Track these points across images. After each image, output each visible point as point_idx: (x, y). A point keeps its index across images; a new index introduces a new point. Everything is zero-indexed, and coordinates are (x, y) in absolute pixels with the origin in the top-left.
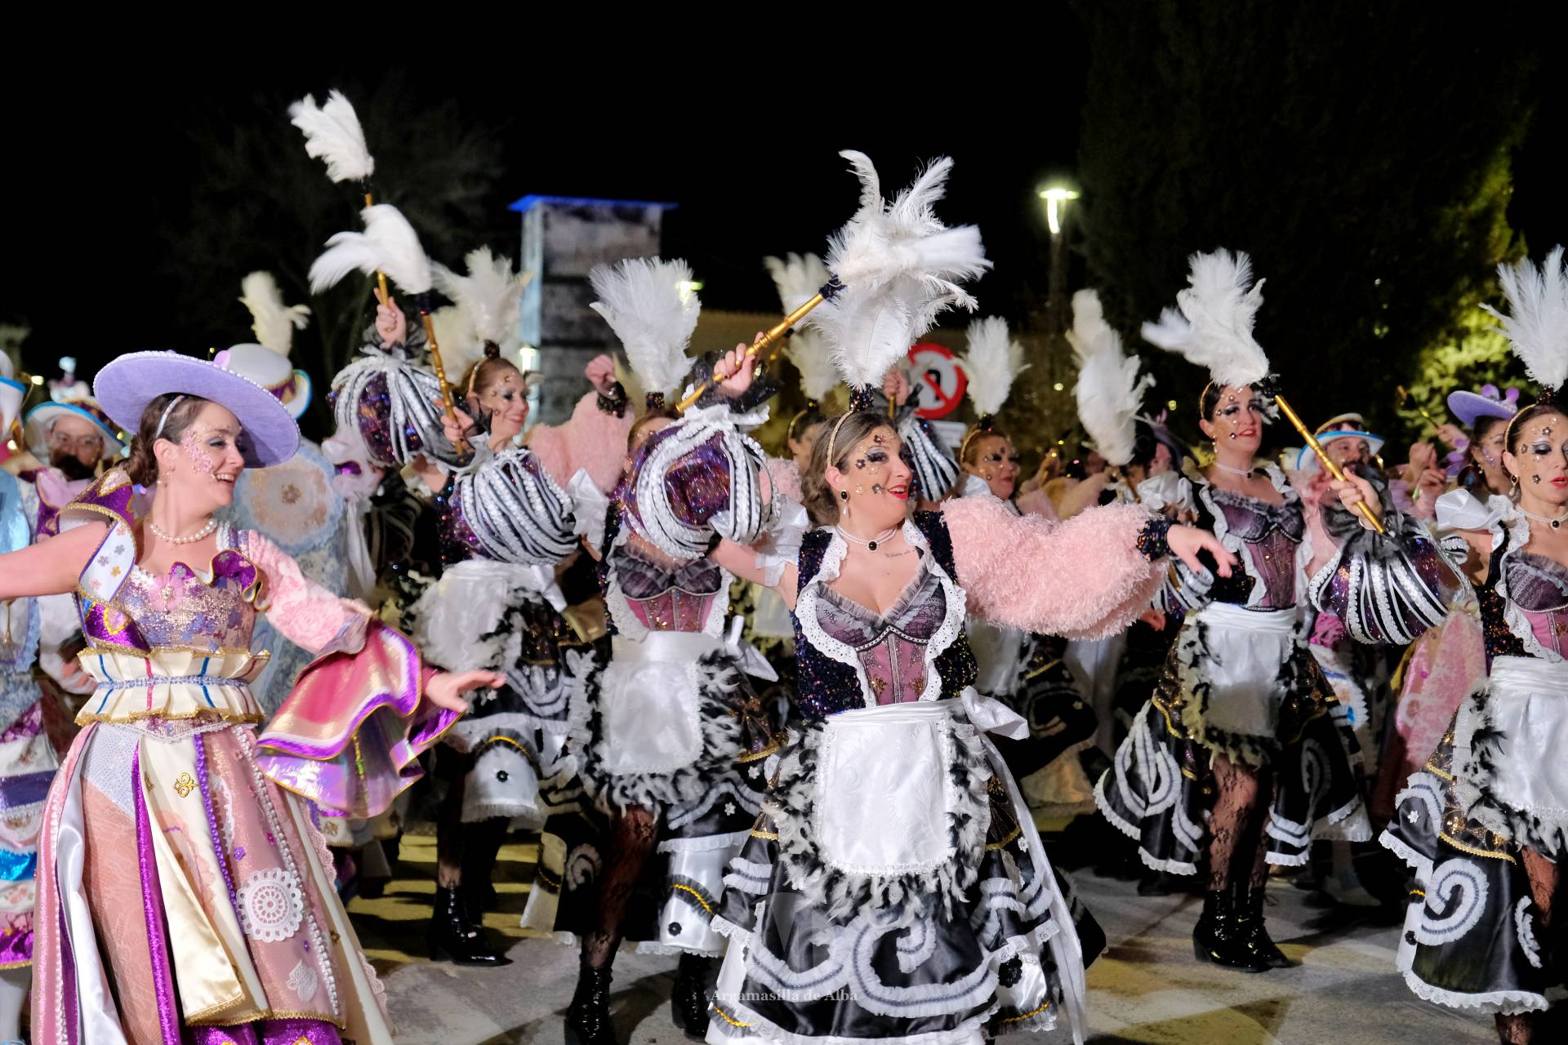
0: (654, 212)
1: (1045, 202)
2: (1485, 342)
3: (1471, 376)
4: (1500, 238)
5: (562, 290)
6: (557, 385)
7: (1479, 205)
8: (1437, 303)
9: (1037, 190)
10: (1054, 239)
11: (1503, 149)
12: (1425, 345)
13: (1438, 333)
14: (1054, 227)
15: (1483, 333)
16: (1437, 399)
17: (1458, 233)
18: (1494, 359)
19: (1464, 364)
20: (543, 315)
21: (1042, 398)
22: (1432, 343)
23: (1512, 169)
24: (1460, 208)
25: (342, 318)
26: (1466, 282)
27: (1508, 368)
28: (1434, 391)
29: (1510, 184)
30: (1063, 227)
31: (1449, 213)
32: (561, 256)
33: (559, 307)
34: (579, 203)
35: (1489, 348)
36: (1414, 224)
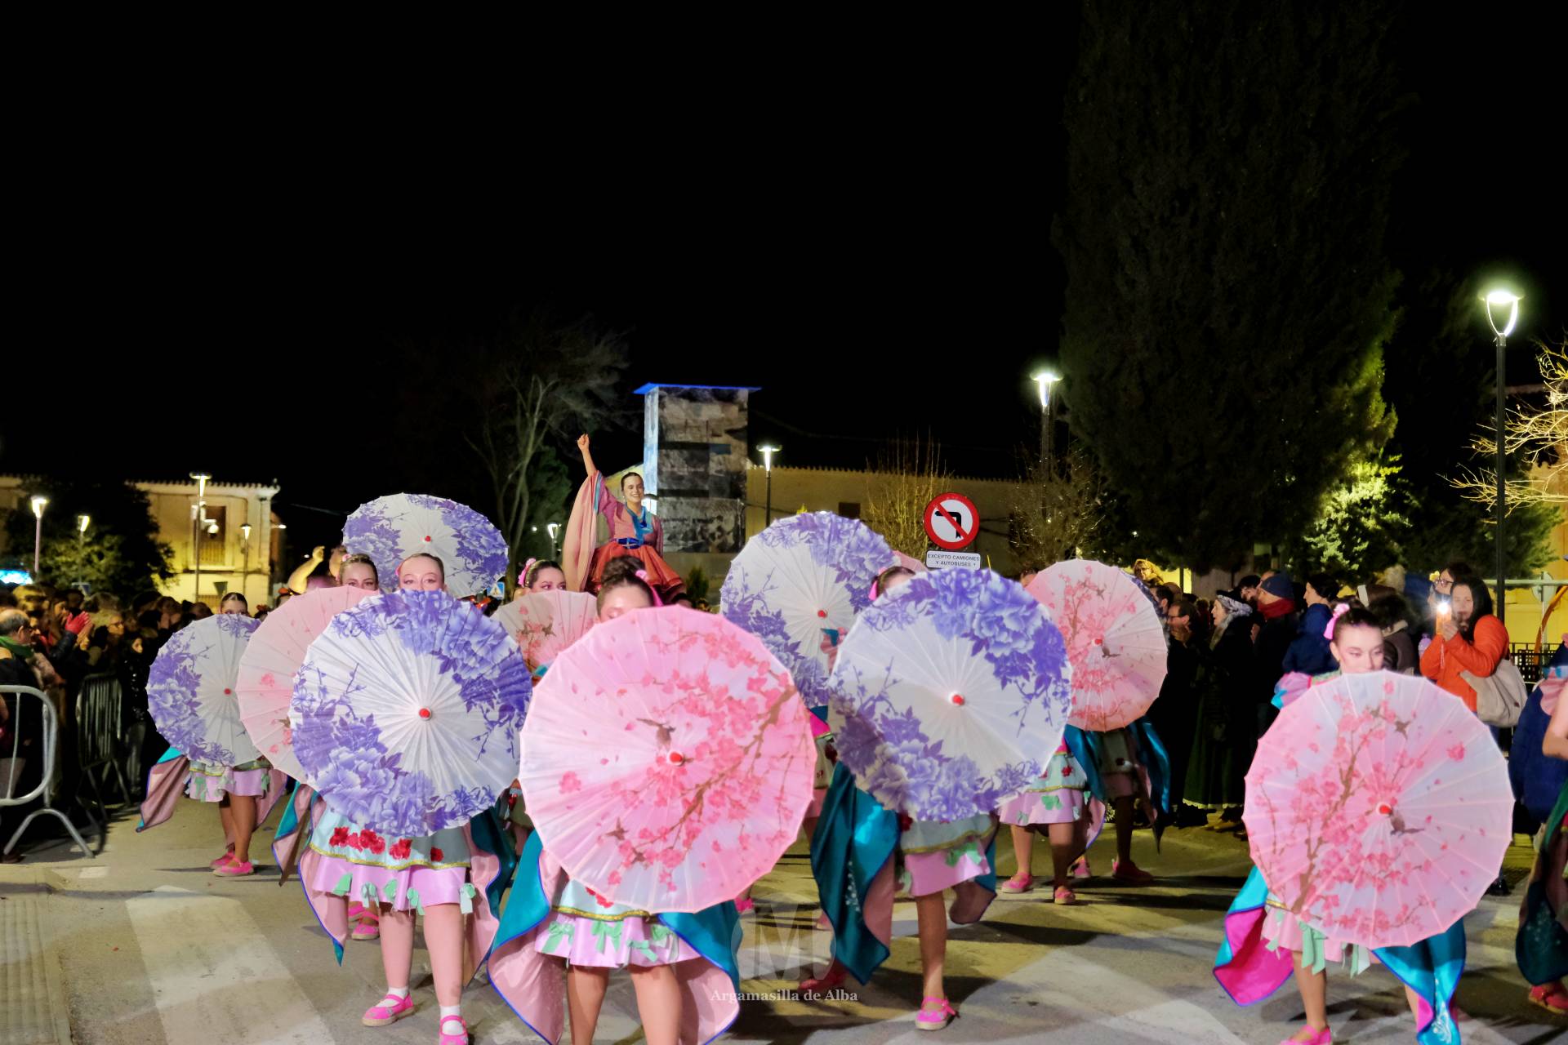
0: (743, 393)
1: (1036, 383)
2: (1368, 485)
4: (1377, 410)
5: (674, 454)
6: (672, 524)
7: (1360, 385)
8: (1332, 459)
9: (1031, 376)
10: (1043, 411)
11: (1376, 344)
12: (1323, 491)
13: (1332, 480)
14: (1044, 403)
15: (1366, 479)
16: (1334, 527)
17: (1345, 407)
18: (1374, 498)
19: (1353, 501)
20: (660, 473)
21: (1037, 532)
22: (1328, 489)
23: (1385, 357)
24: (1346, 387)
25: (510, 476)
26: (1352, 443)
27: (1384, 504)
28: (1331, 522)
29: (1382, 369)
30: (1051, 404)
31: (1338, 391)
32: (673, 427)
33: (673, 466)
34: (687, 388)
35: (1372, 487)
36: (1312, 400)
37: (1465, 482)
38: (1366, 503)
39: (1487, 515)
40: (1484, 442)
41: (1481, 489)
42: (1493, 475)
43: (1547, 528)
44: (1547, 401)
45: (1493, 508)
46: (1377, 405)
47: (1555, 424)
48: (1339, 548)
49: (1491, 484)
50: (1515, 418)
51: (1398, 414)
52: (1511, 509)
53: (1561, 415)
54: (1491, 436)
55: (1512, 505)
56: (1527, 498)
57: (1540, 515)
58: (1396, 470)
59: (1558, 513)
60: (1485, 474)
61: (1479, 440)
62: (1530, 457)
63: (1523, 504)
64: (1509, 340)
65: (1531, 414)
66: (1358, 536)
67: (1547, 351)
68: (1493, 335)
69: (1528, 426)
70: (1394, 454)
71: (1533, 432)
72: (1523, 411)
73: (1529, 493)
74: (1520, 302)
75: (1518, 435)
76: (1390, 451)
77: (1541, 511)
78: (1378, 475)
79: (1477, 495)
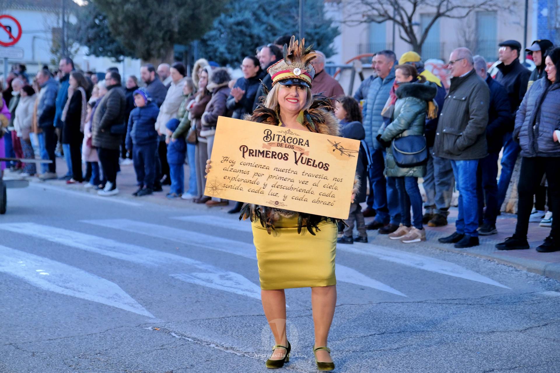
43: (334, 37)
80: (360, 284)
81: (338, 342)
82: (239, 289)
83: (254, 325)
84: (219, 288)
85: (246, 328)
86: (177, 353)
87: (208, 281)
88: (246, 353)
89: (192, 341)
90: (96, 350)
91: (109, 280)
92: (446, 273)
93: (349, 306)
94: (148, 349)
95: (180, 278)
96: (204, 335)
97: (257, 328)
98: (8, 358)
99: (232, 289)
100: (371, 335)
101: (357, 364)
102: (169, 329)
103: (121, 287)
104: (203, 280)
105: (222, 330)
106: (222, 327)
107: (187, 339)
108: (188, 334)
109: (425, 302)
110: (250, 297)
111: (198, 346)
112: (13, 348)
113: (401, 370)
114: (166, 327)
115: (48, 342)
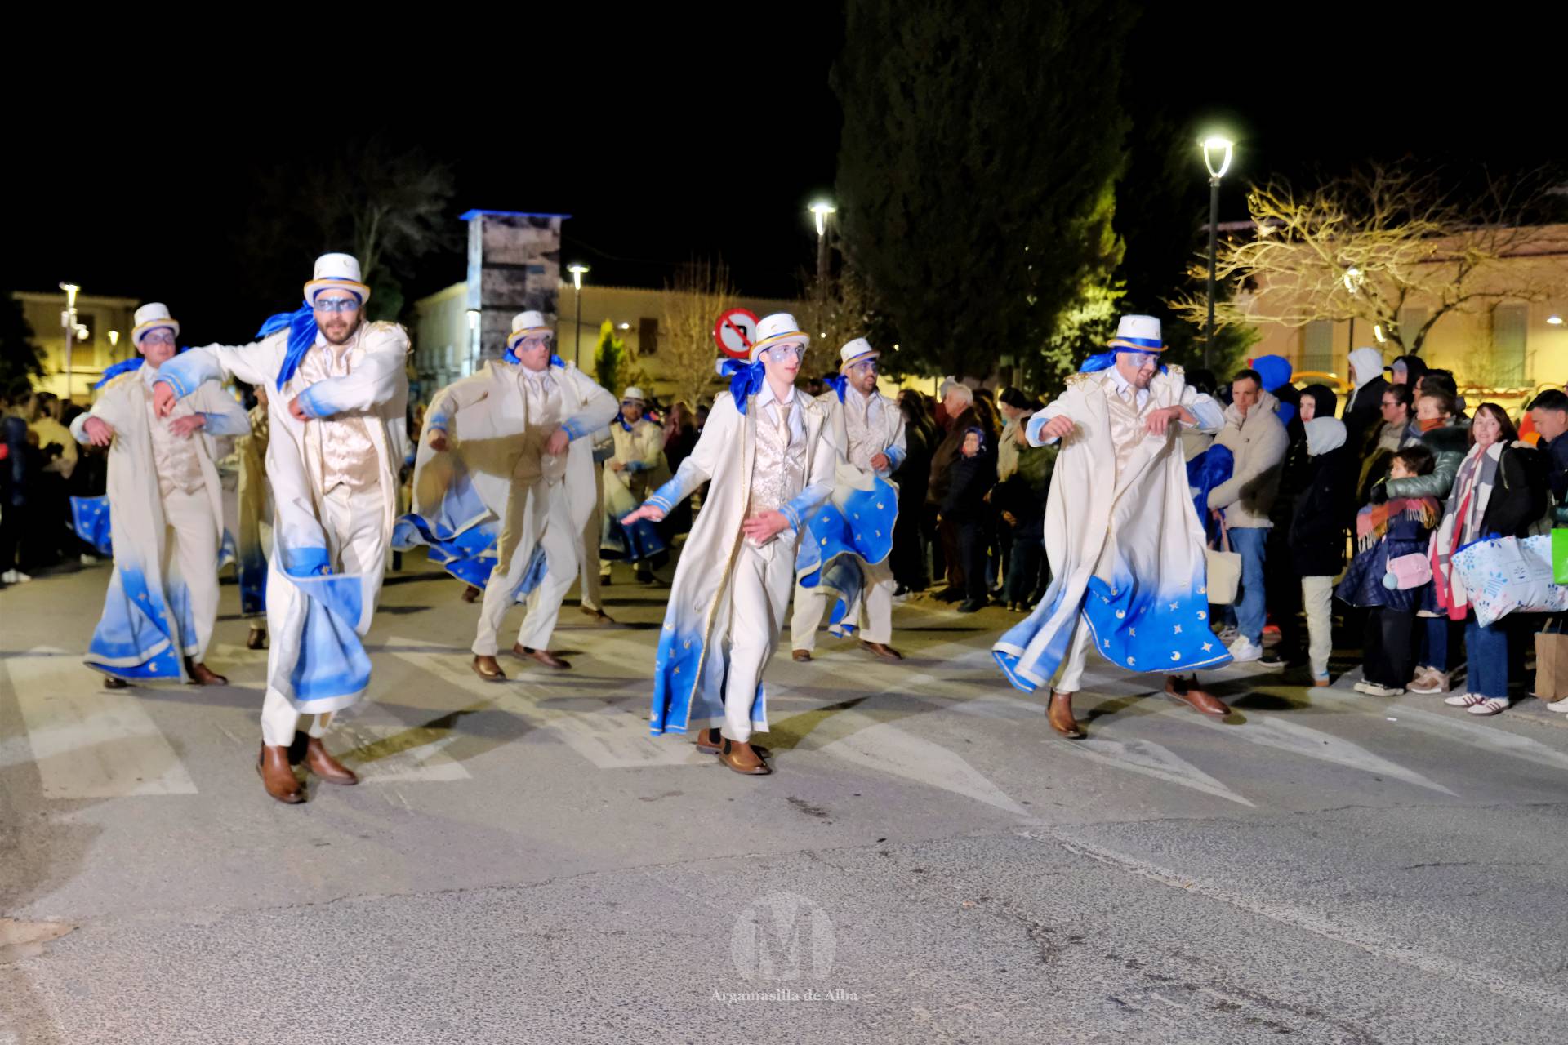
0: (556, 221)
1: (814, 214)
2: (1097, 307)
3: (1088, 328)
4: (1108, 239)
5: (495, 273)
6: (493, 335)
7: (1094, 217)
8: (1068, 282)
9: (809, 207)
10: (820, 239)
11: (1109, 181)
12: (1061, 310)
13: (1068, 301)
14: (821, 232)
15: (1096, 301)
16: (1068, 343)
17: (1081, 237)
18: (1103, 318)
19: (1084, 321)
20: (483, 289)
22: (1064, 308)
23: (1117, 194)
24: (1083, 220)
26: (1087, 268)
28: (1064, 338)
29: (1114, 204)
30: (826, 233)
31: (1076, 223)
32: (494, 249)
33: (494, 284)
34: (506, 214)
35: (1101, 309)
36: (1053, 230)
37: (1180, 303)
38: (1095, 323)
39: (1198, 333)
40: (1198, 269)
41: (1194, 310)
42: (1205, 299)
43: (1247, 345)
44: (1256, 233)
45: (1204, 326)
46: (1108, 235)
47: (1259, 254)
48: (1072, 362)
49: (1203, 305)
50: (1225, 248)
51: (1127, 242)
52: (1219, 328)
53: (1265, 245)
54: (1204, 264)
55: (1220, 324)
56: (1233, 318)
57: (1241, 335)
58: (1121, 294)
59: (1257, 332)
60: (1199, 297)
61: (1194, 266)
62: (1237, 283)
63: (1230, 324)
64: (1223, 181)
65: (1239, 245)
66: (1087, 351)
67: (1256, 190)
68: (1209, 176)
69: (1236, 255)
70: (1120, 280)
71: (1241, 260)
72: (1233, 242)
73: (1235, 314)
74: (1234, 147)
75: (1229, 263)
76: (1116, 278)
77: (1242, 331)
78: (1106, 298)
79: (1190, 315)
80: (1374, 769)
81: (1362, 877)
82: (1164, 770)
83: (1204, 838)
84: (1129, 767)
85: (1191, 843)
86: (1082, 882)
87: (1106, 753)
88: (1202, 888)
89: (1104, 861)
90: (944, 870)
91: (944, 746)
92: (1519, 755)
93: (1361, 810)
94: (1032, 874)
95: (1060, 747)
96: (1122, 852)
97: (1211, 842)
98: (804, 875)
99: (1151, 771)
100: (1417, 866)
101: (1409, 920)
102: (1059, 838)
103: (965, 759)
104: (1100, 753)
105: (1150, 845)
106: (1149, 839)
107: (1093, 856)
108: (1093, 847)
109: (1496, 807)
110: (1184, 787)
111: (1117, 872)
112: (806, 857)
113: (1493, 937)
114: (1054, 834)
115: (861, 850)
